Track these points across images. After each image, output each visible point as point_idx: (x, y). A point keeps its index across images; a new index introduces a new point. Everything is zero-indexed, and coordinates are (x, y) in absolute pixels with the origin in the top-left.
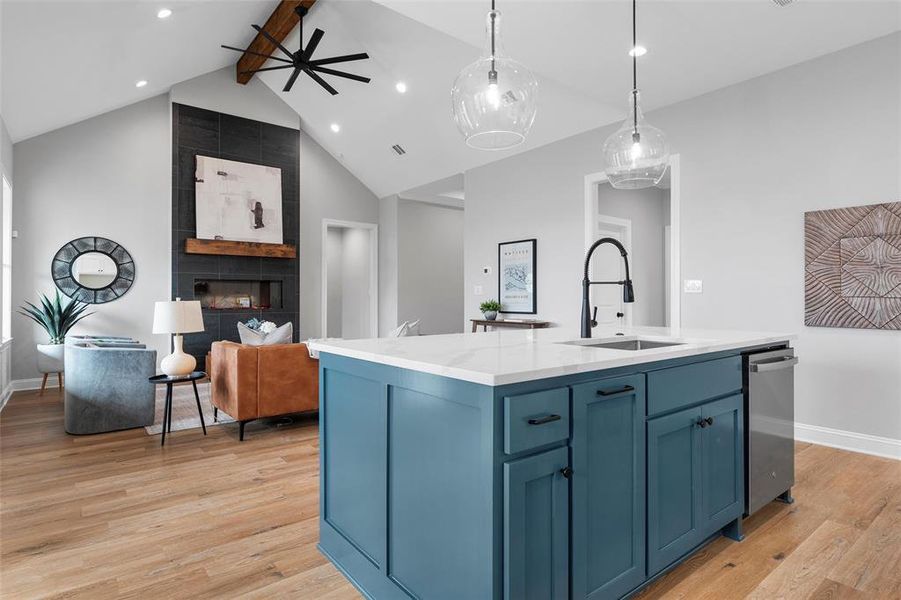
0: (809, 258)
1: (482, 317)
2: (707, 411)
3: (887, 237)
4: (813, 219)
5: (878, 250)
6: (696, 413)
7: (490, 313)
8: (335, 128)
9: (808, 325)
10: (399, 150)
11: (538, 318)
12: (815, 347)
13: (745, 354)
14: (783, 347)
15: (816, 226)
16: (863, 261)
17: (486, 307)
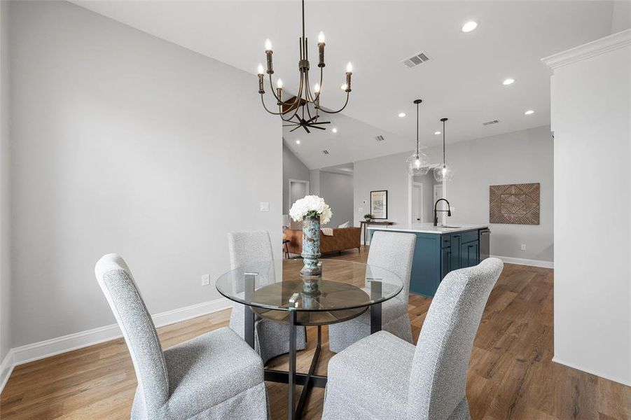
0: (491, 201)
1: (365, 220)
2: (471, 244)
3: (515, 195)
4: (492, 188)
5: (512, 199)
6: (469, 244)
7: (368, 219)
8: (298, 142)
9: (490, 222)
10: (326, 152)
11: (389, 220)
12: (496, 229)
13: (479, 230)
14: (487, 228)
15: (494, 191)
16: (508, 202)
17: (366, 216)
